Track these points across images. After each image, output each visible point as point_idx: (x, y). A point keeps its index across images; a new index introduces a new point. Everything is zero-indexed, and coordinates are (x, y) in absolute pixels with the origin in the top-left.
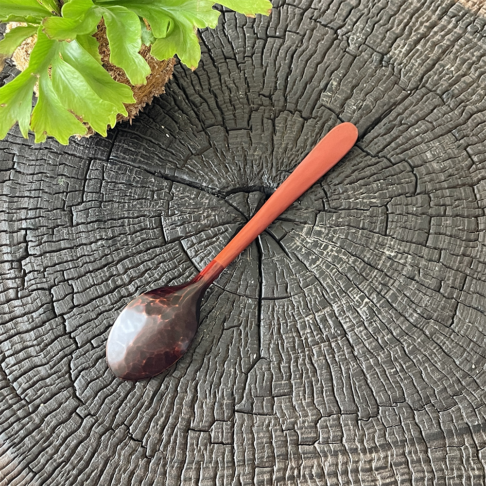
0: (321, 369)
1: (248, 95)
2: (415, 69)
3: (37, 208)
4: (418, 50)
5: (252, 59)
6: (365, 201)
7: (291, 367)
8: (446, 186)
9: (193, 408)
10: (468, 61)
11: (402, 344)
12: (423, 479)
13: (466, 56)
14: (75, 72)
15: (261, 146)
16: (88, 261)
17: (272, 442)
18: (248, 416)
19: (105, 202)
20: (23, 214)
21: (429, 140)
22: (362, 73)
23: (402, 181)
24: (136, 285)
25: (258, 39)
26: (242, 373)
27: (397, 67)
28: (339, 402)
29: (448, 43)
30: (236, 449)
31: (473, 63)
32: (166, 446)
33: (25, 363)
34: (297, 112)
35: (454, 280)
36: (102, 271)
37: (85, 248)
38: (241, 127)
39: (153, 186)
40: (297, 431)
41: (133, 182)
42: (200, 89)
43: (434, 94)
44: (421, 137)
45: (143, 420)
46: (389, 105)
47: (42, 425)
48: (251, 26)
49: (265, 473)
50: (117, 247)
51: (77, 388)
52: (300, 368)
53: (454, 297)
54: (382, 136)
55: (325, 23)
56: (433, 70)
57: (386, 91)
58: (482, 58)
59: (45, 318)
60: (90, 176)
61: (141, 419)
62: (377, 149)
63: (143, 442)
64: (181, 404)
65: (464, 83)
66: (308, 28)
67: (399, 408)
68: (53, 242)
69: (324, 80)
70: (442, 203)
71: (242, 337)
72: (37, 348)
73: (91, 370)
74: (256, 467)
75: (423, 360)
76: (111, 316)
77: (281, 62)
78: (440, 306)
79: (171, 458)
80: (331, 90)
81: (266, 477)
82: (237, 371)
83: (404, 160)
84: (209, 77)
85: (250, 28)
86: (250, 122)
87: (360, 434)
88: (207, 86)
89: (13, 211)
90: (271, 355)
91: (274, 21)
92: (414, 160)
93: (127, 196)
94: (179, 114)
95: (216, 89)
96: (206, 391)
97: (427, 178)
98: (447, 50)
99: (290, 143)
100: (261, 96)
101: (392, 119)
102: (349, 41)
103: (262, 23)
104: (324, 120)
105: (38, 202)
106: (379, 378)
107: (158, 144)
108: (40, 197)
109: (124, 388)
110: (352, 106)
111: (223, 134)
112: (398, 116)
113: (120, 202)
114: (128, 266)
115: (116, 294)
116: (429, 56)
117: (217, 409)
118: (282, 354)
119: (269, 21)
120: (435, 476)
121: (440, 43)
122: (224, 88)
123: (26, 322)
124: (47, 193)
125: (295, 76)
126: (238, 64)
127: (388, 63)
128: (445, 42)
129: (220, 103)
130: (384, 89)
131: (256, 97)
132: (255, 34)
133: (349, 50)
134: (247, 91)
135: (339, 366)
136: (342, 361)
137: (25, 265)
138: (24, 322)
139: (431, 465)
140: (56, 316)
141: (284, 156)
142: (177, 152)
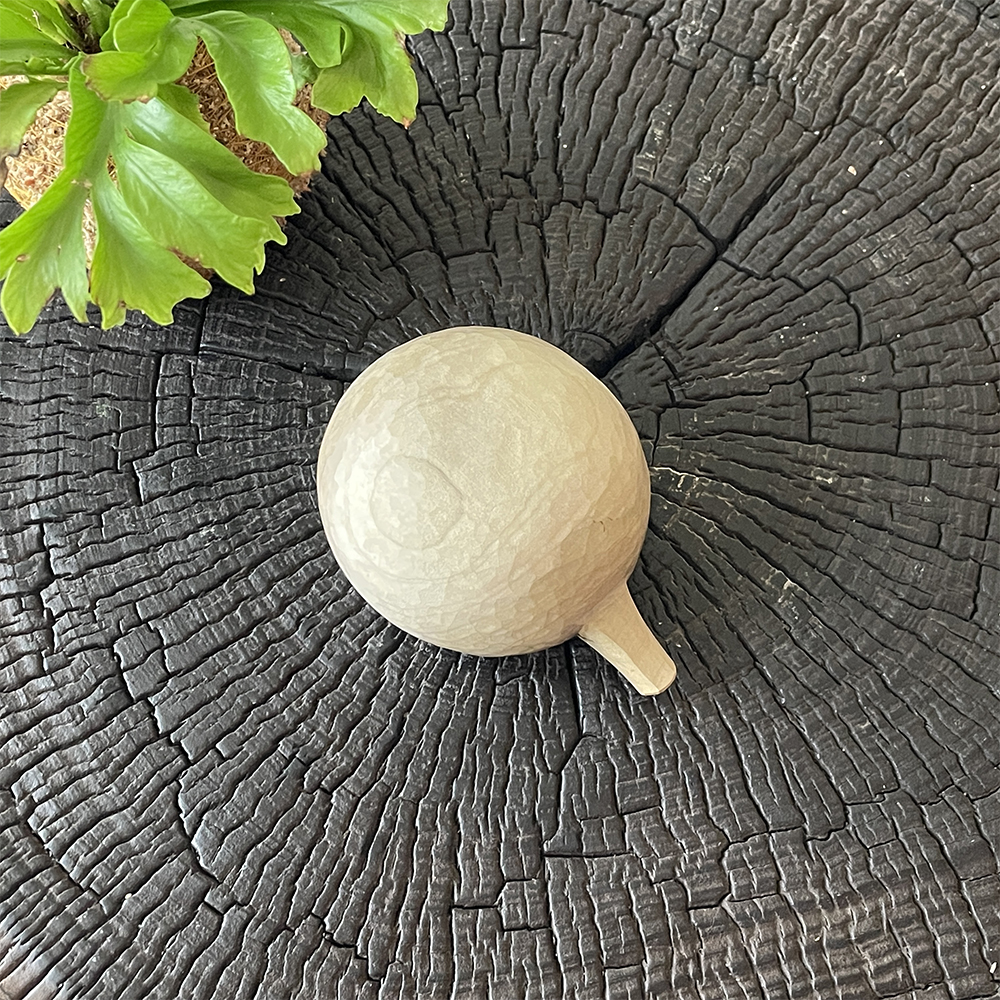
0: (713, 742)
1: (477, 178)
2: (824, 84)
3: (58, 474)
4: (824, 41)
5: (476, 100)
6: (755, 374)
7: (651, 747)
8: (923, 323)
9: (453, 861)
10: (932, 54)
11: (876, 668)
12: (959, 945)
13: (927, 44)
14: (170, 165)
15: (521, 283)
16: (185, 574)
17: (631, 910)
18: (574, 861)
19: (204, 442)
20: (28, 490)
21: (874, 229)
22: (712, 104)
23: (830, 322)
24: (295, 614)
25: (482, 55)
26: (548, 772)
27: (785, 85)
28: (761, 807)
29: (884, 20)
30: (557, 935)
31: (943, 57)
32: (407, 951)
33: (78, 811)
34: (586, 203)
35: (966, 520)
36: (217, 593)
37: (174, 548)
38: (473, 247)
39: (302, 396)
40: (681, 879)
41: (257, 393)
42: (373, 175)
43: (870, 132)
44: (855, 225)
45: (351, 900)
46: (780, 167)
47: (136, 940)
48: (463, 29)
49: (626, 978)
50: (243, 537)
51: (199, 850)
52: (668, 746)
53: (972, 554)
54: (774, 232)
55: (621, 6)
56: (861, 81)
57: (768, 137)
58: (960, 45)
59: (109, 708)
60: (162, 391)
61: (346, 898)
62: (767, 261)
63: (356, 948)
64: (427, 855)
65: (930, 101)
66: (585, 20)
67: (887, 803)
68: (103, 542)
69: (637, 127)
70: (918, 360)
71: (538, 696)
72: (101, 776)
73: (224, 808)
74: (606, 968)
75: (925, 697)
76: (251, 686)
77: (539, 99)
78: (945, 579)
79: (422, 974)
80: (652, 148)
81: (630, 987)
82: (538, 770)
83: (827, 279)
84: (389, 148)
85: (463, 33)
86: (490, 235)
87: (814, 868)
88: (388, 169)
89: (7, 486)
90: (604, 725)
91: (513, 12)
92: (848, 274)
93: (249, 424)
94: (335, 235)
95: (409, 174)
96: (477, 819)
97: (880, 311)
98: (885, 35)
99: (582, 270)
100: (505, 176)
101: (789, 195)
102: (677, 39)
103: (486, 21)
104: (648, 213)
105: (58, 461)
106: (838, 746)
107: (300, 306)
108: (61, 449)
109: (299, 838)
110: (701, 176)
111: (436, 267)
112: (801, 186)
113: (237, 439)
114: (272, 574)
115: (255, 638)
116: (849, 51)
117: (506, 857)
118: (628, 722)
119: (501, 14)
120: (983, 936)
121: (868, 21)
122: (426, 169)
123: (69, 721)
124: (74, 438)
125: (571, 126)
126: (446, 115)
127: (765, 75)
128: (879, 19)
129: (420, 202)
130: (765, 133)
131: (495, 180)
132: (474, 45)
133: (680, 57)
134: (475, 170)
135: (750, 731)
136: (755, 722)
137: (47, 601)
138: (65, 724)
139: (971, 916)
140: (132, 702)
141: (573, 299)
142: (344, 316)
